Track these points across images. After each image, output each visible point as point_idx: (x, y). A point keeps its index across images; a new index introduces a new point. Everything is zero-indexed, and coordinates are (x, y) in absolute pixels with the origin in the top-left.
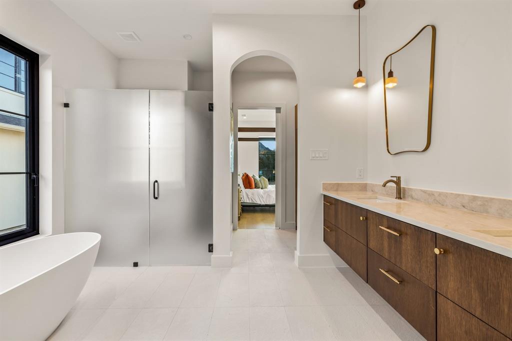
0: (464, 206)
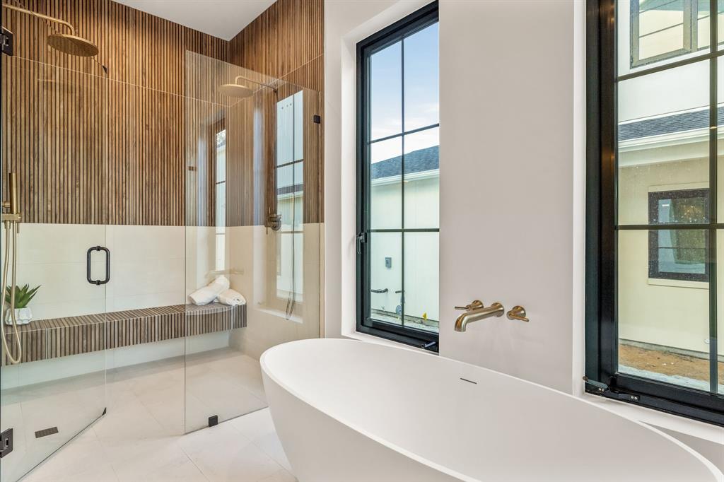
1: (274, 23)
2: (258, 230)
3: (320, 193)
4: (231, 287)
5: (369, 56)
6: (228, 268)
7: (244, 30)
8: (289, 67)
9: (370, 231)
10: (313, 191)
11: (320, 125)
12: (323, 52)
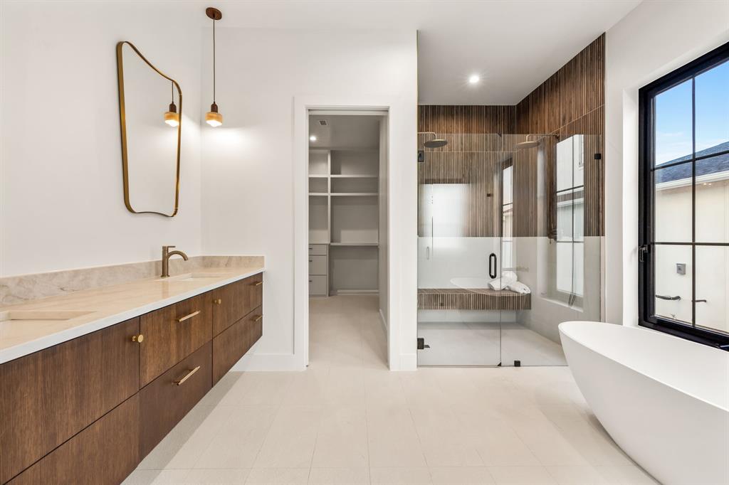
0: (62, 289)
1: (556, 87)
2: (541, 241)
3: (601, 214)
4: (518, 280)
5: (653, 96)
6: (515, 266)
7: (528, 96)
8: (570, 119)
9: (654, 244)
10: (593, 212)
11: (600, 161)
12: (604, 102)
